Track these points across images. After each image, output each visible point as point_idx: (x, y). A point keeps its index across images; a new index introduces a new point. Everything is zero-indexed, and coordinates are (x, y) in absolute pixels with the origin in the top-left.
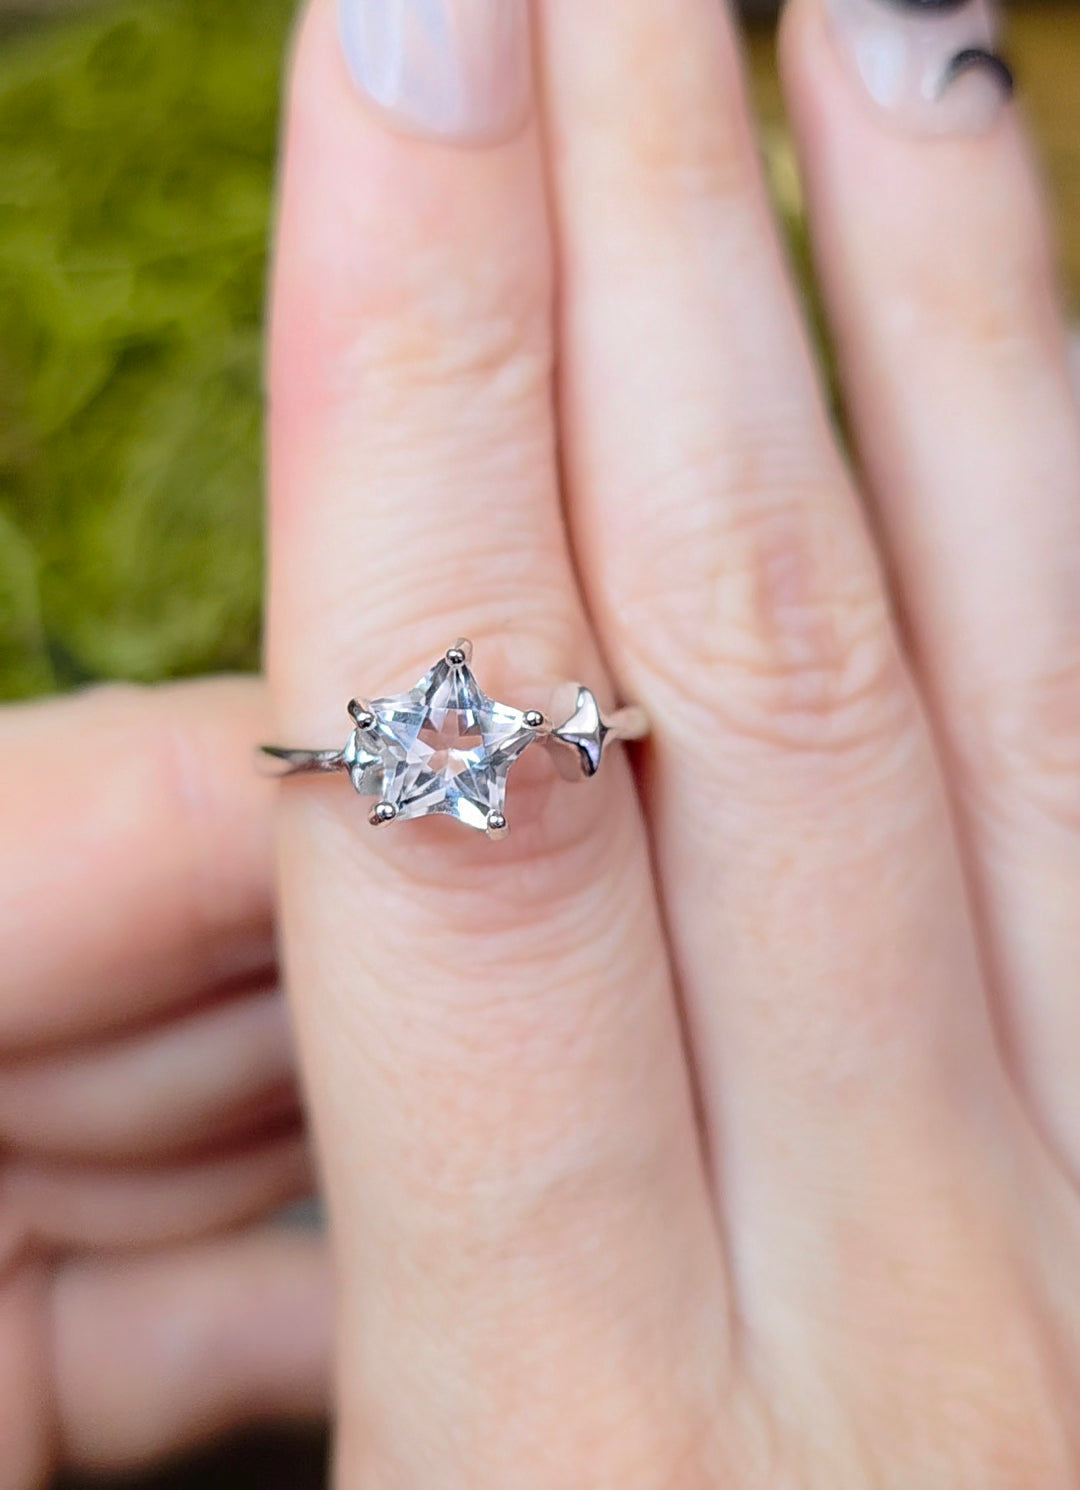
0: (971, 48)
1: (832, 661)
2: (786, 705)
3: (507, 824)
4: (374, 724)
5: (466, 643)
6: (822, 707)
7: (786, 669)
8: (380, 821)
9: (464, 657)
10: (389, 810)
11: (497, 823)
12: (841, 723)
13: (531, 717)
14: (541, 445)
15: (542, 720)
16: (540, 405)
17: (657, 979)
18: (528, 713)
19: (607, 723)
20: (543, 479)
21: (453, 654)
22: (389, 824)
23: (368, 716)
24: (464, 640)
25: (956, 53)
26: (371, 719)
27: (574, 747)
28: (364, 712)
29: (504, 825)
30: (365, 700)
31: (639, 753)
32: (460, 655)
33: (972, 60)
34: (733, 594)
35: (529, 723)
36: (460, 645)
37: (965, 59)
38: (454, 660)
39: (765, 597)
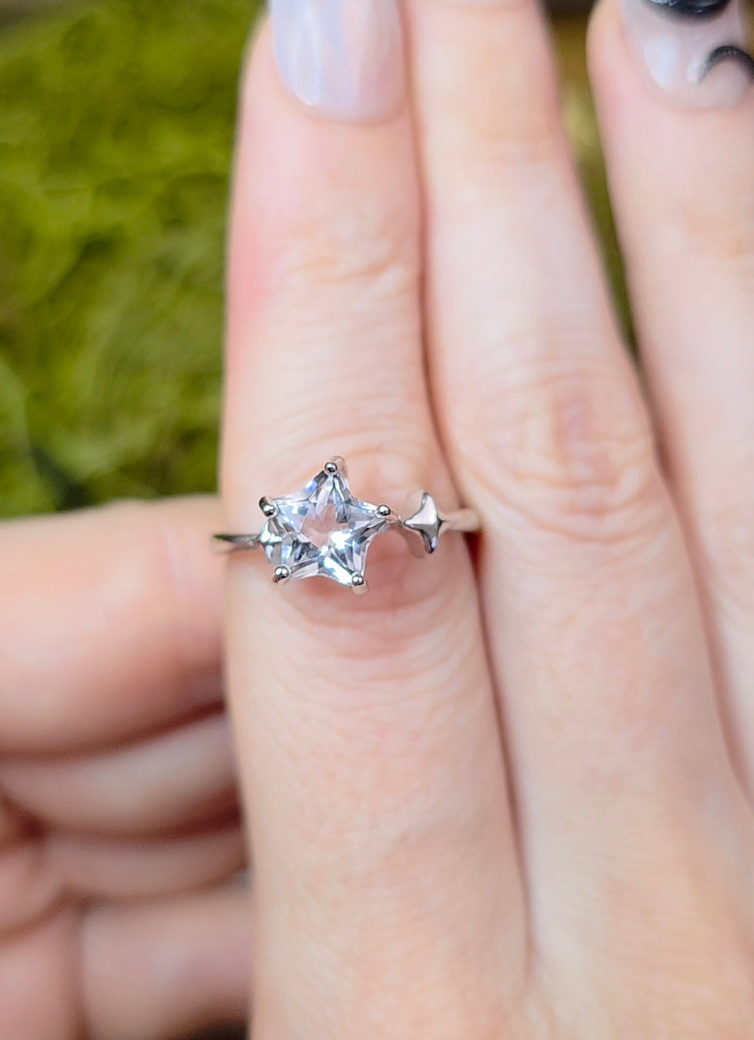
0: (726, 45)
1: (608, 480)
2: (574, 509)
3: (365, 582)
4: (275, 514)
5: (339, 459)
6: (599, 511)
7: (575, 484)
8: (279, 579)
9: (336, 468)
10: (284, 572)
11: (358, 581)
12: (614, 523)
13: (383, 509)
14: (410, 327)
15: (390, 511)
16: (410, 300)
17: (482, 696)
18: (380, 506)
19: (442, 517)
20: (411, 349)
21: (329, 466)
22: (286, 582)
23: (272, 508)
24: (339, 457)
25: (715, 48)
26: (274, 510)
27: (418, 533)
28: (269, 505)
29: (363, 583)
30: (270, 498)
31: (474, 541)
32: (334, 467)
33: (725, 54)
34: (538, 431)
35: (382, 513)
36: (335, 460)
37: (721, 53)
38: (330, 470)
39: (561, 434)
